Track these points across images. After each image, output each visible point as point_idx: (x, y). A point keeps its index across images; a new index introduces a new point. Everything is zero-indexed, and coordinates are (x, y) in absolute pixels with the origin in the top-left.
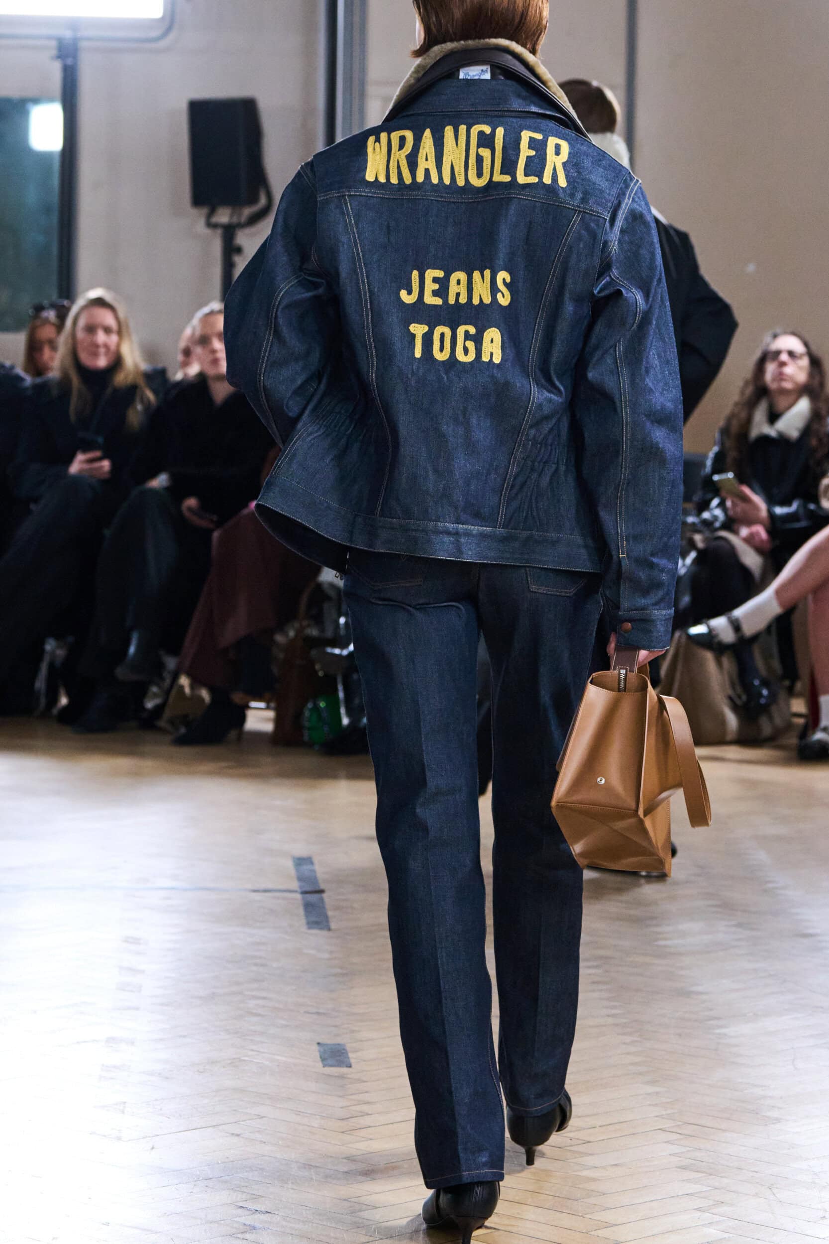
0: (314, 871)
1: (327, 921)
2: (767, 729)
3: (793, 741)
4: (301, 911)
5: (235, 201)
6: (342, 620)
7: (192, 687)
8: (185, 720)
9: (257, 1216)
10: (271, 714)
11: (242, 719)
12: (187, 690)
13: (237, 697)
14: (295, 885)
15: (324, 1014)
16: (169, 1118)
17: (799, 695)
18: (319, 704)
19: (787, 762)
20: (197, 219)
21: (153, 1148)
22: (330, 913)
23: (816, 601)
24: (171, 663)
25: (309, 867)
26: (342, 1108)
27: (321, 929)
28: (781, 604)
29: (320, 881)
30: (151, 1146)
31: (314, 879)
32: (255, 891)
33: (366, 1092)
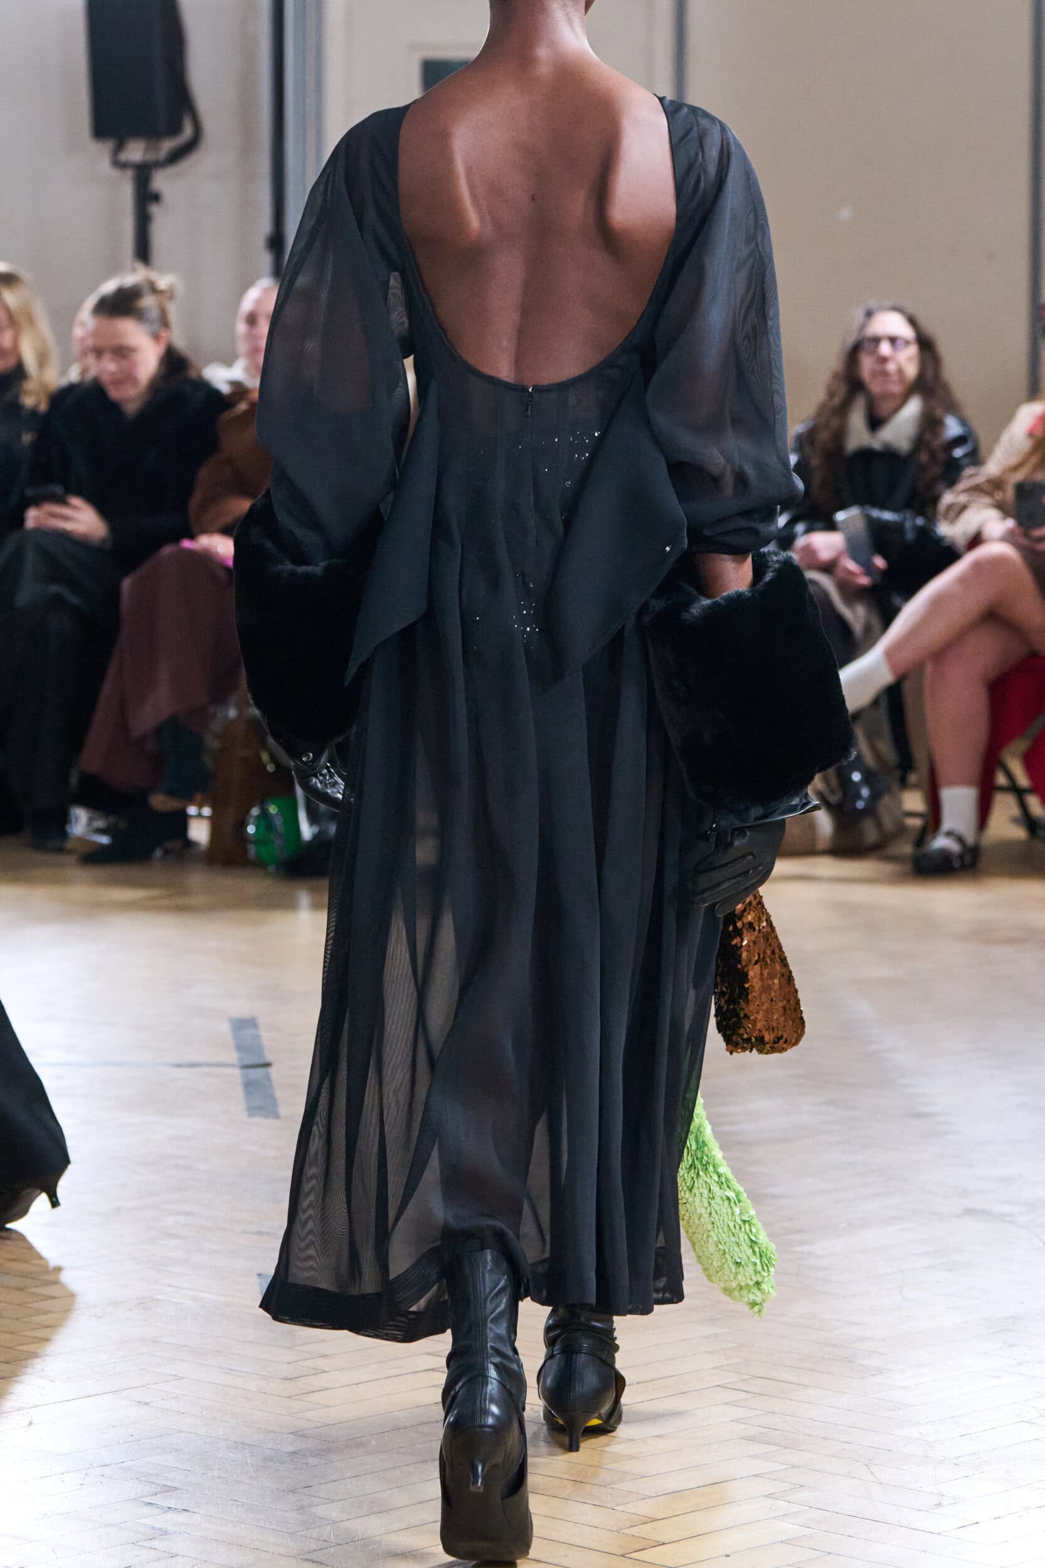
0: (259, 1037)
1: (275, 1106)
2: (870, 833)
3: (906, 848)
4: (240, 1092)
5: (151, 132)
9: (170, 1515)
14: (233, 1056)
15: (268, 1234)
16: (53, 1381)
17: (915, 787)
18: (267, 810)
19: (900, 879)
20: (102, 152)
21: (31, 1424)
22: (279, 1094)
25: (251, 1030)
26: (289, 1363)
27: (266, 1117)
28: (892, 669)
29: (267, 1051)
30: (28, 1421)
31: (258, 1049)
32: (179, 1066)
33: (324, 1341)
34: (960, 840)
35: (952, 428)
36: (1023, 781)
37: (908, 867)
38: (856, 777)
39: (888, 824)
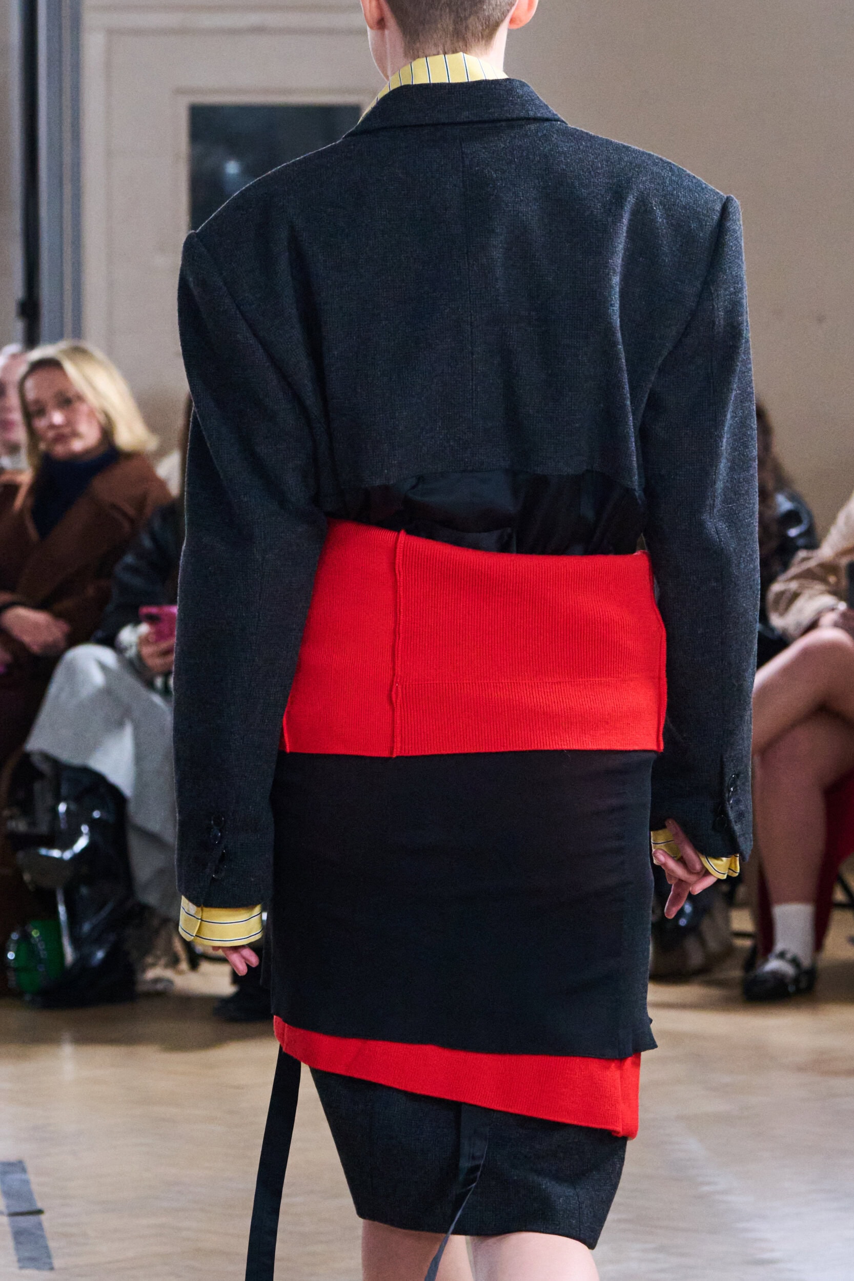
0: (27, 1182)
1: (49, 1256)
2: (696, 958)
3: (736, 973)
4: (9, 1242)
6: (62, 808)
17: (742, 905)
18: (29, 933)
19: (726, 1004)
22: (52, 1244)
25: (18, 1176)
27: (38, 1268)
29: (36, 1196)
31: (29, 1196)
34: (795, 962)
35: (784, 504)
37: (737, 992)
39: (713, 945)
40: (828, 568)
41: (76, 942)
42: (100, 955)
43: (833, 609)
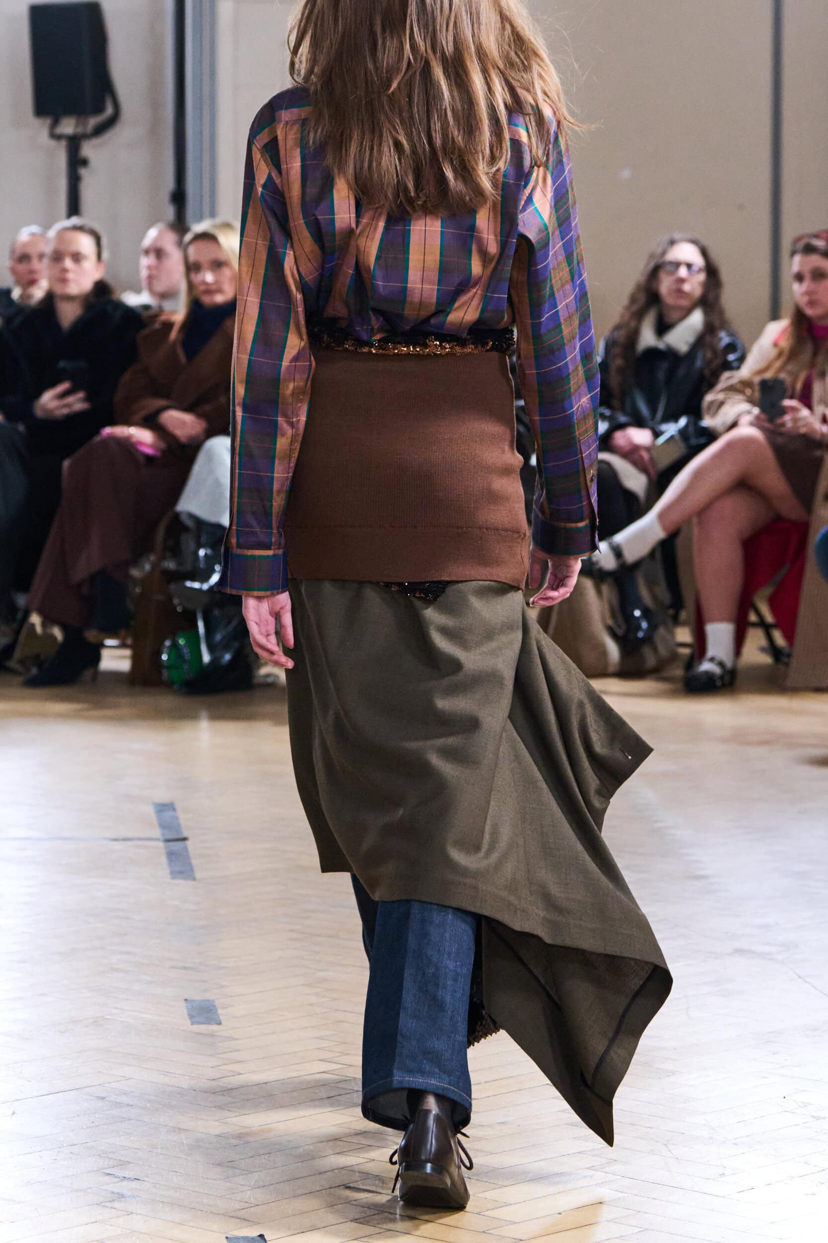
0: (177, 818)
1: (192, 870)
2: (651, 660)
3: (678, 672)
4: (164, 859)
5: (80, 110)
6: (202, 552)
7: (44, 625)
8: (37, 660)
9: (125, 1183)
10: (127, 652)
11: (97, 658)
12: (39, 629)
13: (91, 635)
14: (157, 833)
15: (191, 969)
16: (30, 1081)
17: (684, 624)
18: (177, 642)
19: (674, 694)
20: (40, 128)
21: (14, 1113)
22: (194, 862)
23: (700, 523)
24: (21, 600)
25: (171, 813)
26: (212, 1067)
27: (185, 879)
28: (664, 528)
29: (183, 828)
30: (12, 1111)
31: (177, 827)
32: (115, 840)
33: (238, 1050)
34: (721, 664)
35: (725, 339)
36: (769, 618)
37: (680, 685)
38: (637, 613)
39: (663, 651)
40: (746, 384)
41: (211, 649)
42: (227, 657)
43: (749, 412)
